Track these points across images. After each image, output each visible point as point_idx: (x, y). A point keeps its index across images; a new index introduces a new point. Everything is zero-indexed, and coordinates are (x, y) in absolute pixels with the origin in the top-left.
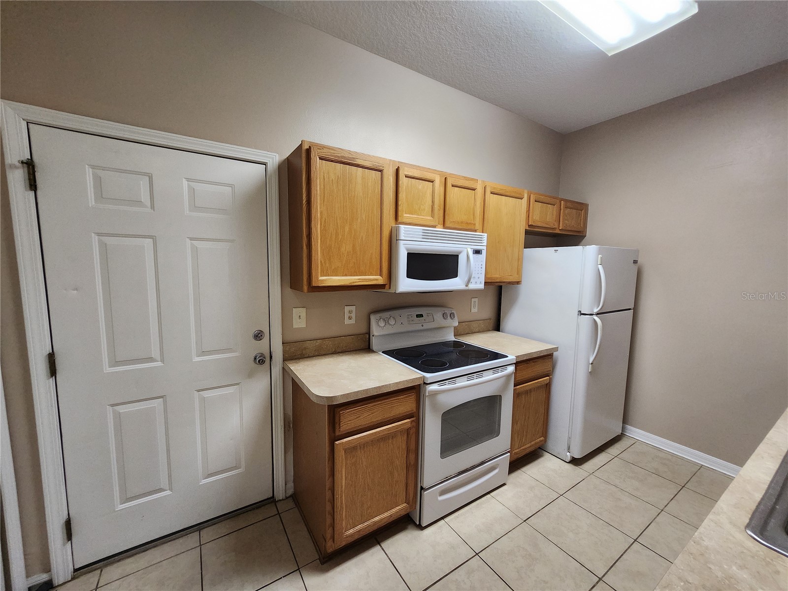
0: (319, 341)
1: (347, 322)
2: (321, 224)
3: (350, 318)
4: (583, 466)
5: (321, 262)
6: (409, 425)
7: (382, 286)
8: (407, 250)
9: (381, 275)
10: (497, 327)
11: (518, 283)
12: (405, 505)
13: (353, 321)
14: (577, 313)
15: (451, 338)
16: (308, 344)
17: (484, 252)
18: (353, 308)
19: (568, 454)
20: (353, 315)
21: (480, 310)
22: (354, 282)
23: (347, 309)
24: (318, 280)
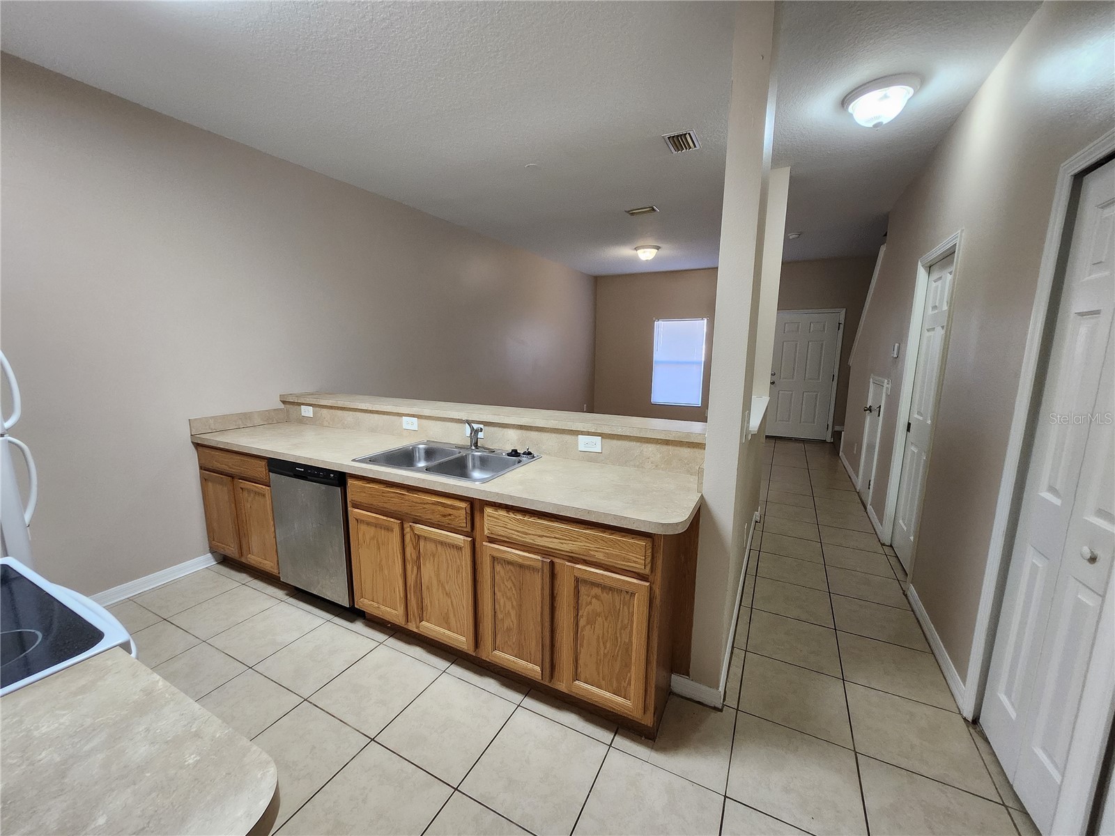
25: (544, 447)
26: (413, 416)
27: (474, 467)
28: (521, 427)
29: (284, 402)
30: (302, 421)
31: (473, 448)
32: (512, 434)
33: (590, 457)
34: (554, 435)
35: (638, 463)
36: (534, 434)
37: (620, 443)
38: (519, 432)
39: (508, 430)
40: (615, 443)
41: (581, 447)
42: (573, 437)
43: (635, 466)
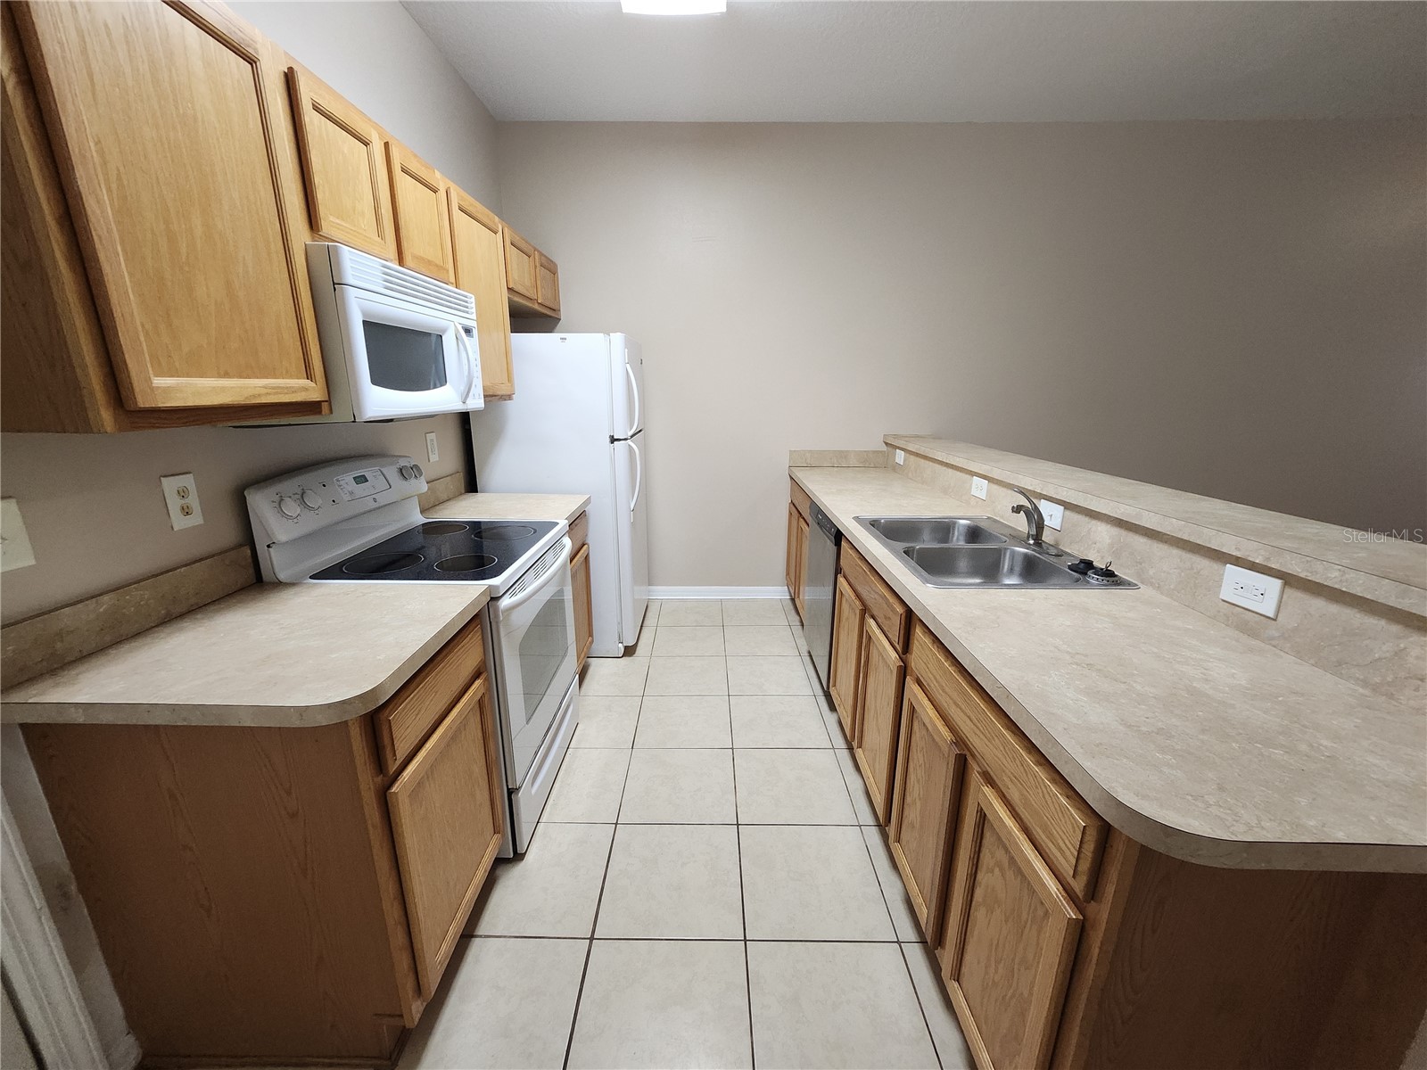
0: (106, 598)
1: (179, 522)
2: (109, 190)
3: (186, 511)
4: (637, 652)
5: (143, 326)
6: (482, 691)
7: (312, 408)
8: (364, 314)
9: (309, 376)
10: (472, 486)
11: (509, 397)
12: (496, 836)
13: (196, 519)
14: (608, 440)
15: (419, 519)
16: (67, 617)
17: (475, 332)
18: (188, 481)
19: (620, 645)
20: (193, 501)
21: (441, 457)
22: (254, 396)
23: (170, 485)
24: (152, 389)
25: (1151, 572)
26: (985, 477)
27: (1011, 570)
28: (1120, 523)
29: (886, 444)
30: (896, 468)
31: (1032, 542)
32: (1104, 532)
33: (1246, 624)
34: (1175, 552)
35: (1377, 680)
36: (1139, 542)
37: (1334, 609)
38: (1115, 531)
39: (1099, 523)
40: (1318, 605)
41: (1227, 593)
42: (1215, 566)
43: (1365, 683)
